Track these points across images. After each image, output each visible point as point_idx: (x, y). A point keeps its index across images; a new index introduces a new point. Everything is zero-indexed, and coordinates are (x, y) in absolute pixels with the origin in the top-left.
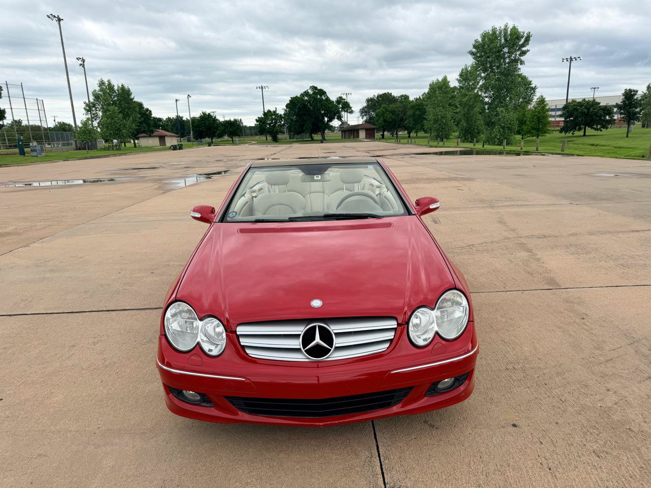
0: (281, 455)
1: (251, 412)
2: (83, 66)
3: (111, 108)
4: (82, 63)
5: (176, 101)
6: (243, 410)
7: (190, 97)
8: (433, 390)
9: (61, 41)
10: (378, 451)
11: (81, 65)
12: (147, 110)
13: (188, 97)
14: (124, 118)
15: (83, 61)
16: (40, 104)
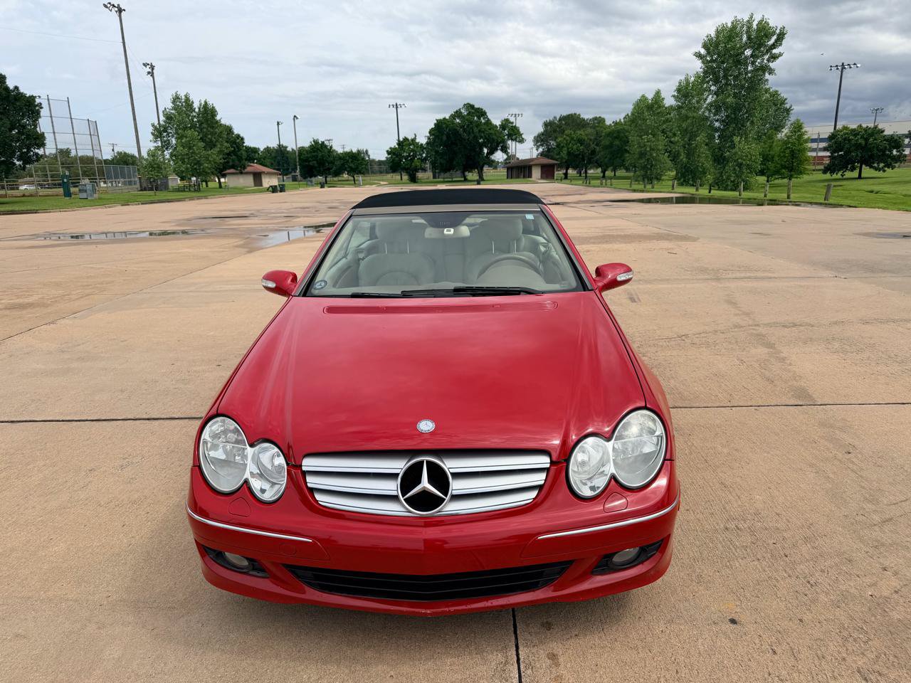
0: (369, 654)
1: (323, 588)
2: (152, 75)
3: (189, 133)
4: (150, 70)
5: (278, 123)
6: (310, 585)
7: (297, 118)
8: (606, 565)
9: (121, 41)
10: (518, 655)
11: (149, 73)
12: (238, 136)
13: (294, 119)
15: (152, 68)
16: (93, 128)
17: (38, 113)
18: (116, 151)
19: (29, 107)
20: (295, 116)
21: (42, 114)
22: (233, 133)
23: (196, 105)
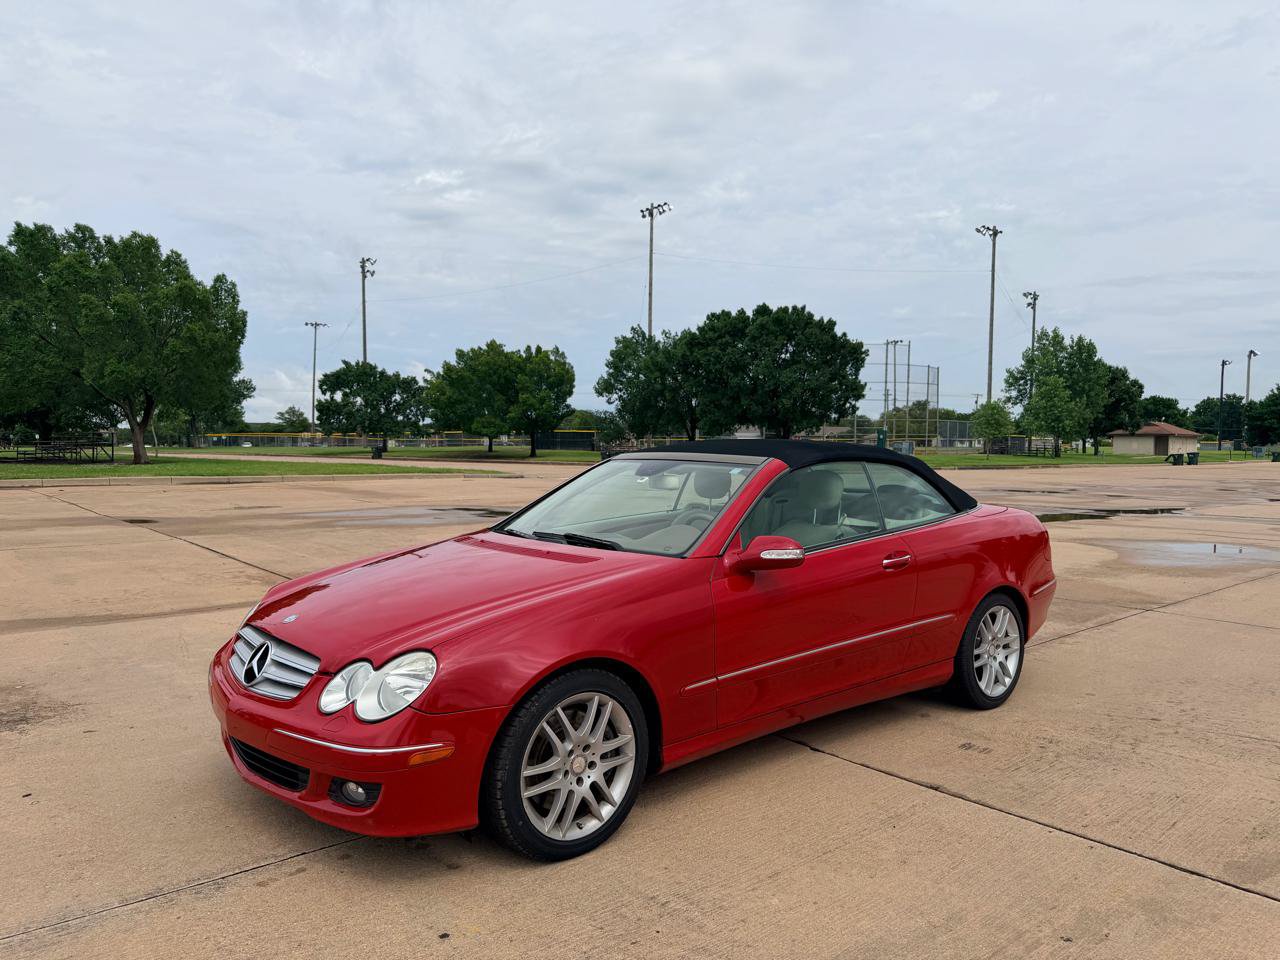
2: (1034, 308)
3: (1052, 379)
4: (1031, 301)
5: (1224, 363)
7: (1255, 355)
8: (337, 792)
9: (991, 268)
11: (1029, 304)
12: (1135, 383)
13: (1249, 357)
14: (1072, 399)
15: (1035, 297)
16: (933, 375)
17: (863, 360)
18: (979, 403)
19: (855, 354)
20: (1252, 352)
21: (866, 362)
22: (1127, 378)
23: (1067, 342)
